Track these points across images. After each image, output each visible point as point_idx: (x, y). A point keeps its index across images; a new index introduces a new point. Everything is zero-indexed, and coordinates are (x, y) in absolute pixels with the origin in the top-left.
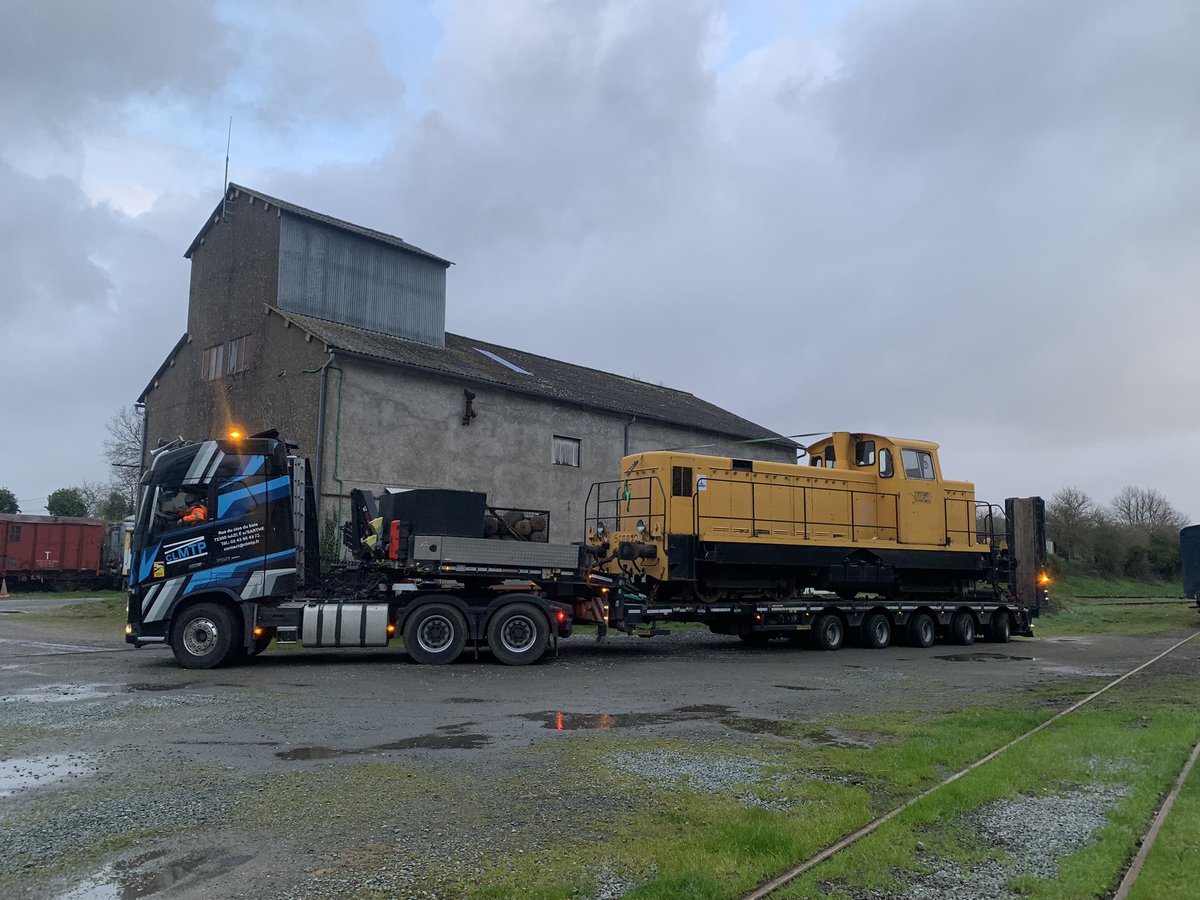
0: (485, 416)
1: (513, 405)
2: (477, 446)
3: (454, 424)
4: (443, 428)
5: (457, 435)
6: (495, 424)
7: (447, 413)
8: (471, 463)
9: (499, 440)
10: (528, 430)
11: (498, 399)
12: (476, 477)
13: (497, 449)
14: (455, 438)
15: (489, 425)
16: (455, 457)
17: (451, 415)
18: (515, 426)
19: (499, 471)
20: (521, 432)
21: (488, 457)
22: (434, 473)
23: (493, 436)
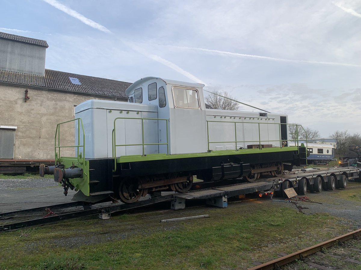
0: (37, 99)
1: (52, 95)
2: (33, 110)
3: (20, 102)
4: (14, 103)
5: (21, 105)
6: (42, 102)
7: (16, 98)
8: (29, 116)
9: (44, 108)
10: (60, 104)
11: (44, 92)
12: (31, 121)
13: (43, 110)
14: (20, 107)
15: (39, 102)
16: (21, 113)
17: (19, 98)
18: (54, 102)
19: (44, 119)
20: (57, 104)
21: (38, 114)
22: (10, 120)
23: (41, 105)
